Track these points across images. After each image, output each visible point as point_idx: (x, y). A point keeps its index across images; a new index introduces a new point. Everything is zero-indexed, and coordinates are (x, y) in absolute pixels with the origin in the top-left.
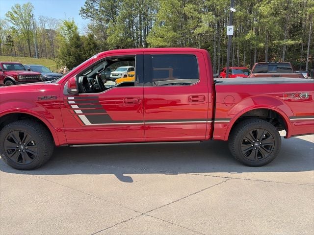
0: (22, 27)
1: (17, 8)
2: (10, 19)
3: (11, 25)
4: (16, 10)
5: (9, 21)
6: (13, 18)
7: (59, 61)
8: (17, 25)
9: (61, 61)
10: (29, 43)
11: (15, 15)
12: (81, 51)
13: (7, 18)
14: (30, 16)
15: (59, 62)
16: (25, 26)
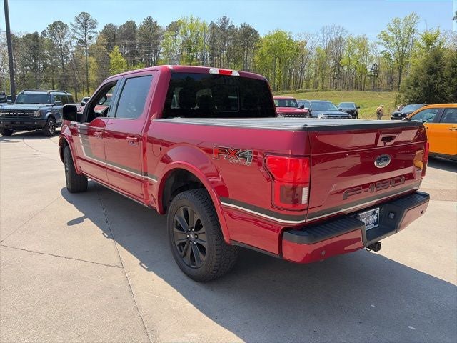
0: (396, 49)
1: (395, 23)
2: (382, 41)
3: (382, 48)
4: (393, 27)
5: (380, 43)
6: (386, 40)
7: (400, 96)
8: (391, 47)
9: (403, 96)
10: (400, 72)
11: (390, 34)
12: (436, 78)
13: (378, 41)
14: (411, 32)
15: (398, 98)
16: (401, 48)
